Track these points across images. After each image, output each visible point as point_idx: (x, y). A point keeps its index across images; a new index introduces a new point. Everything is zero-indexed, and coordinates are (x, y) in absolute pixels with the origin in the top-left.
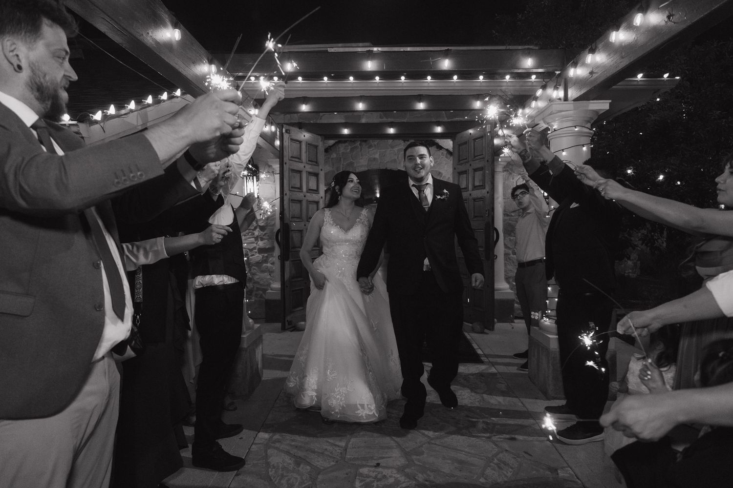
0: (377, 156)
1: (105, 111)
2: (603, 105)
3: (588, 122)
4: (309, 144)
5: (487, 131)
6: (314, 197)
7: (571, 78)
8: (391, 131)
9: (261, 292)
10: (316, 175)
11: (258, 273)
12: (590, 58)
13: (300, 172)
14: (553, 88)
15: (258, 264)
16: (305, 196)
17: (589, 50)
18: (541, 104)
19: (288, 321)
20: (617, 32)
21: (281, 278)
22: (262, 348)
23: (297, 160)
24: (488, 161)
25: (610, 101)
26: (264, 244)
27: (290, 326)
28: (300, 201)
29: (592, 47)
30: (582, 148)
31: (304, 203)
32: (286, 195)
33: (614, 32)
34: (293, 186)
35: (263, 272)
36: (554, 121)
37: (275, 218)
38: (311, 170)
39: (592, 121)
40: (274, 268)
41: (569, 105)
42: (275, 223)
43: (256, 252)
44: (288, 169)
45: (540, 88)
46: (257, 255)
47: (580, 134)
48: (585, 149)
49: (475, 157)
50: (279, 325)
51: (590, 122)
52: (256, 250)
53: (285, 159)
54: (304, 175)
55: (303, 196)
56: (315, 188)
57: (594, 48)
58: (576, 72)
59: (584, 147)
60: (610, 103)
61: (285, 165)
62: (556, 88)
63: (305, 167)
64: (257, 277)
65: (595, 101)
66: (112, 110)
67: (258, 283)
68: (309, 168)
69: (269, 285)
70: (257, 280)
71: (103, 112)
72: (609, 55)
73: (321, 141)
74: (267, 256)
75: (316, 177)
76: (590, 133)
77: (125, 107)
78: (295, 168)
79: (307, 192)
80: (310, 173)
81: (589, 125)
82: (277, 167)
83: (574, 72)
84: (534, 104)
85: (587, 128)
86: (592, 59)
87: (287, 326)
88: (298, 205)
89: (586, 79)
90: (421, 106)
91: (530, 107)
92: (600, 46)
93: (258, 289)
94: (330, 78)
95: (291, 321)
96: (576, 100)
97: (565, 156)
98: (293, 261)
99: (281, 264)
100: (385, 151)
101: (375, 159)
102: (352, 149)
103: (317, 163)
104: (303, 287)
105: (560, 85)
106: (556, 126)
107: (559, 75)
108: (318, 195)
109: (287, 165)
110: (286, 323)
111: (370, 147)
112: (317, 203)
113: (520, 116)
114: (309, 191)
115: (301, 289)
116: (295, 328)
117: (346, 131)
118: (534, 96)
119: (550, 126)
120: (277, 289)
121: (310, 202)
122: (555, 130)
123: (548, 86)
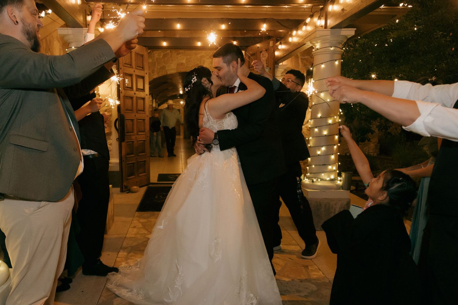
0: (184, 61)
2: (350, 32)
3: (341, 43)
4: (137, 54)
5: (271, 46)
6: (142, 94)
7: (330, 12)
8: (199, 45)
10: (143, 78)
13: (131, 75)
14: (317, 18)
16: (135, 94)
18: (309, 28)
19: (124, 186)
21: (119, 155)
23: (129, 66)
24: (270, 68)
25: (356, 29)
27: (126, 190)
28: (132, 98)
30: (335, 62)
31: (135, 99)
32: (121, 93)
34: (127, 86)
36: (317, 43)
37: (112, 110)
38: (139, 74)
39: (343, 43)
40: (112, 147)
41: (328, 32)
42: (111, 114)
45: (309, 17)
47: (333, 52)
48: (337, 63)
50: (118, 189)
51: (342, 44)
53: (120, 65)
54: (134, 78)
56: (142, 88)
58: (333, 8)
59: (336, 61)
60: (356, 31)
61: (120, 70)
62: (319, 18)
63: (134, 71)
65: (346, 29)
68: (138, 72)
73: (146, 51)
75: (142, 80)
76: (342, 52)
78: (128, 72)
80: (138, 77)
81: (341, 46)
83: (331, 8)
84: (304, 28)
85: (339, 48)
87: (124, 190)
88: (130, 100)
89: (339, 13)
90: (223, 27)
91: (302, 30)
95: (127, 186)
96: (333, 28)
97: (323, 68)
98: (127, 142)
99: (119, 145)
100: (191, 58)
101: (182, 64)
102: (165, 56)
103: (143, 68)
104: (135, 162)
105: (322, 16)
106: (318, 46)
107: (322, 9)
108: (145, 93)
109: (122, 70)
110: (124, 187)
111: (178, 54)
112: (144, 99)
113: (294, 36)
114: (137, 90)
115: (133, 163)
116: (129, 191)
117: (165, 44)
118: (304, 22)
119: (314, 46)
120: (116, 163)
121: (138, 98)
122: (317, 49)
123: (314, 16)
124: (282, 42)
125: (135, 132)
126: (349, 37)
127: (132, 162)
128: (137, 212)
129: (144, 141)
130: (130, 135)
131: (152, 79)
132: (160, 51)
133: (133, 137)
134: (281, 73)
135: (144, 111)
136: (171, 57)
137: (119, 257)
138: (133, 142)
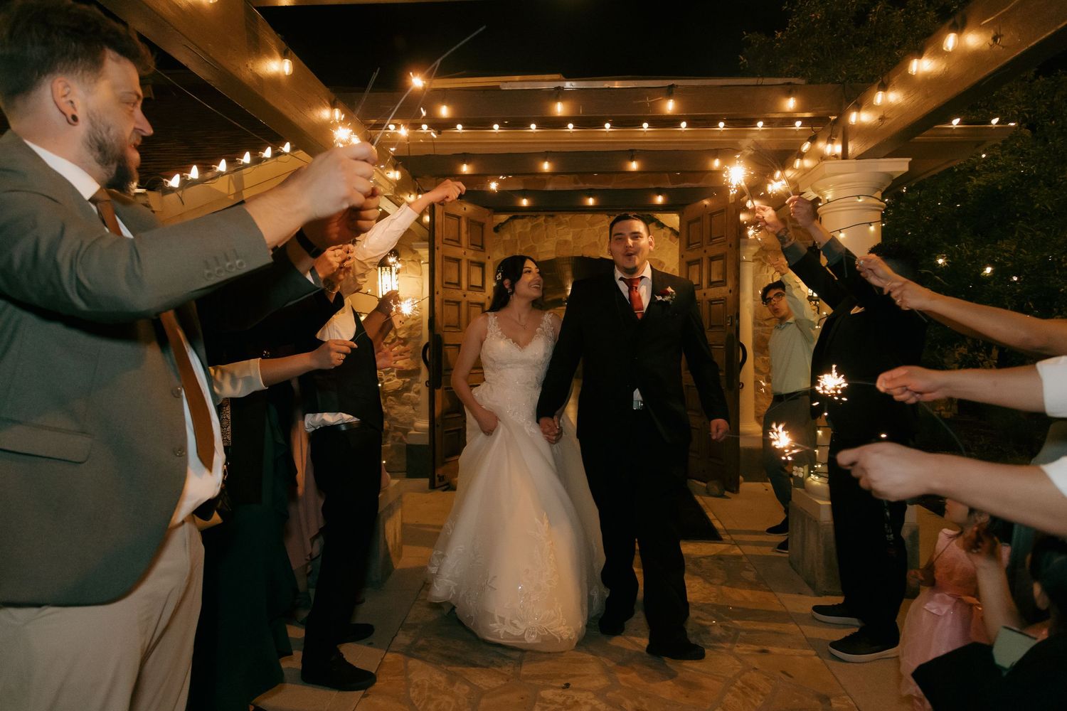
0: (569, 238)
1: (184, 174)
2: (900, 166)
3: (878, 189)
4: (471, 221)
6: (478, 297)
7: (853, 126)
8: (591, 202)
9: (400, 434)
10: (482, 265)
11: (396, 406)
12: (879, 98)
13: (458, 261)
14: (826, 142)
15: (397, 393)
16: (465, 296)
17: (879, 85)
18: (808, 163)
19: (438, 476)
20: (920, 61)
21: (429, 413)
22: (402, 516)
23: (454, 243)
24: (730, 246)
25: (910, 159)
26: (406, 363)
27: (442, 484)
28: (458, 303)
29: (883, 81)
30: (868, 228)
31: (464, 306)
32: (438, 293)
33: (916, 60)
34: (449, 281)
35: (403, 404)
36: (827, 188)
37: (422, 327)
38: (474, 259)
39: (883, 190)
40: (419, 399)
41: (849, 165)
42: (421, 335)
43: (394, 376)
44: (440, 257)
45: (808, 141)
46: (396, 380)
47: (866, 207)
48: (872, 228)
49: (711, 239)
50: (426, 481)
51: (881, 190)
52: (394, 374)
53: (436, 242)
54: (464, 265)
55: (462, 295)
56: (479, 284)
57: (886, 83)
58: (860, 118)
59: (871, 225)
60: (910, 163)
61: (436, 250)
62: (830, 140)
63: (465, 254)
64: (396, 412)
65: (888, 160)
66: (194, 173)
67: (396, 420)
68: (471, 255)
69: (412, 423)
70: (395, 416)
71: (181, 176)
72: (908, 93)
73: (489, 216)
74: (409, 382)
75: (481, 269)
76: (881, 206)
77: (212, 168)
78: (452, 255)
79: (468, 290)
80: (472, 263)
81: (878, 195)
82: (424, 253)
83: (854, 118)
84: (798, 163)
85: (877, 198)
86: (882, 98)
87: (437, 484)
88: (455, 308)
89: (874, 127)
90: (634, 166)
91: (793, 168)
92: (895, 79)
93: (396, 429)
94: (502, 126)
95: (443, 477)
96: (859, 157)
98: (446, 389)
99: (430, 393)
100: (582, 231)
101: (566, 242)
103: (482, 248)
105: (836, 136)
106: (829, 195)
107: (836, 122)
108: (485, 294)
109: (440, 250)
110: (437, 479)
111: (559, 224)
112: (482, 305)
113: (778, 181)
114: (470, 288)
115: (459, 431)
116: (449, 487)
117: (525, 202)
118: (797, 153)
119: (821, 195)
120: (424, 430)
121: (472, 303)
122: (828, 202)
123: (819, 138)
126: (896, 176)
127: (457, 428)
132: (519, 217)
134: (753, 254)
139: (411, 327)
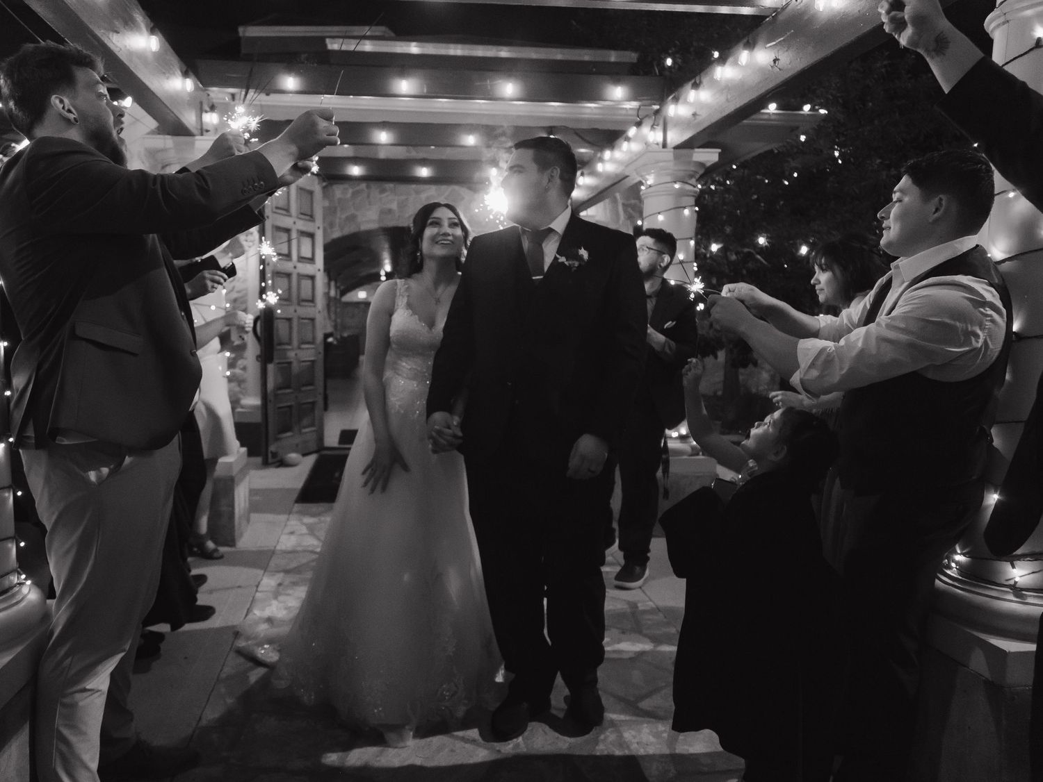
0: (394, 206)
2: (710, 156)
3: (693, 176)
4: (301, 189)
6: (309, 269)
7: (672, 118)
8: (424, 172)
10: (311, 236)
12: (692, 95)
13: (288, 231)
14: (649, 128)
16: (295, 267)
17: (693, 84)
18: (635, 147)
19: (272, 452)
20: (724, 68)
21: (262, 390)
23: (284, 212)
25: (720, 150)
27: (275, 460)
28: (288, 275)
29: (695, 82)
30: (683, 211)
31: (293, 278)
32: (267, 265)
33: (719, 68)
34: (279, 252)
36: (649, 174)
37: (247, 300)
38: (304, 229)
39: (698, 176)
40: (245, 376)
41: (669, 155)
44: (271, 226)
45: (634, 126)
47: (681, 194)
48: (686, 212)
50: (259, 460)
51: (695, 177)
54: (294, 235)
55: (293, 266)
56: (309, 255)
57: (698, 82)
58: (677, 110)
59: (686, 209)
60: (720, 154)
62: (653, 127)
63: (295, 223)
65: (701, 150)
68: (302, 225)
69: (238, 401)
72: (715, 93)
73: (317, 183)
75: (310, 239)
76: (696, 192)
78: (281, 225)
79: (299, 261)
80: (302, 234)
81: (693, 181)
83: (674, 110)
84: (625, 146)
85: (691, 185)
86: (695, 96)
87: (270, 460)
88: (286, 281)
89: (688, 120)
90: (471, 140)
91: (621, 151)
92: (705, 80)
95: (276, 453)
96: (677, 147)
97: (662, 221)
98: (279, 363)
99: (261, 368)
100: (407, 199)
101: (390, 211)
102: (355, 194)
103: (311, 217)
104: (293, 403)
105: (657, 125)
106: (650, 180)
107: (657, 112)
108: (314, 266)
109: (270, 220)
110: (270, 455)
111: (383, 191)
112: (312, 278)
113: (608, 161)
114: (300, 259)
115: (290, 407)
116: (282, 464)
118: (625, 135)
119: (643, 179)
120: (254, 407)
121: (302, 276)
122: (650, 186)
123: (643, 125)
124: (586, 172)
125: (295, 343)
126: (708, 164)
127: (289, 404)
128: (296, 505)
129: (313, 362)
130: (284, 349)
131: (329, 240)
132: (346, 186)
133: (291, 354)
135: (312, 300)
136: (368, 197)
137: (260, 592)
138: (290, 363)
139: (235, 301)
